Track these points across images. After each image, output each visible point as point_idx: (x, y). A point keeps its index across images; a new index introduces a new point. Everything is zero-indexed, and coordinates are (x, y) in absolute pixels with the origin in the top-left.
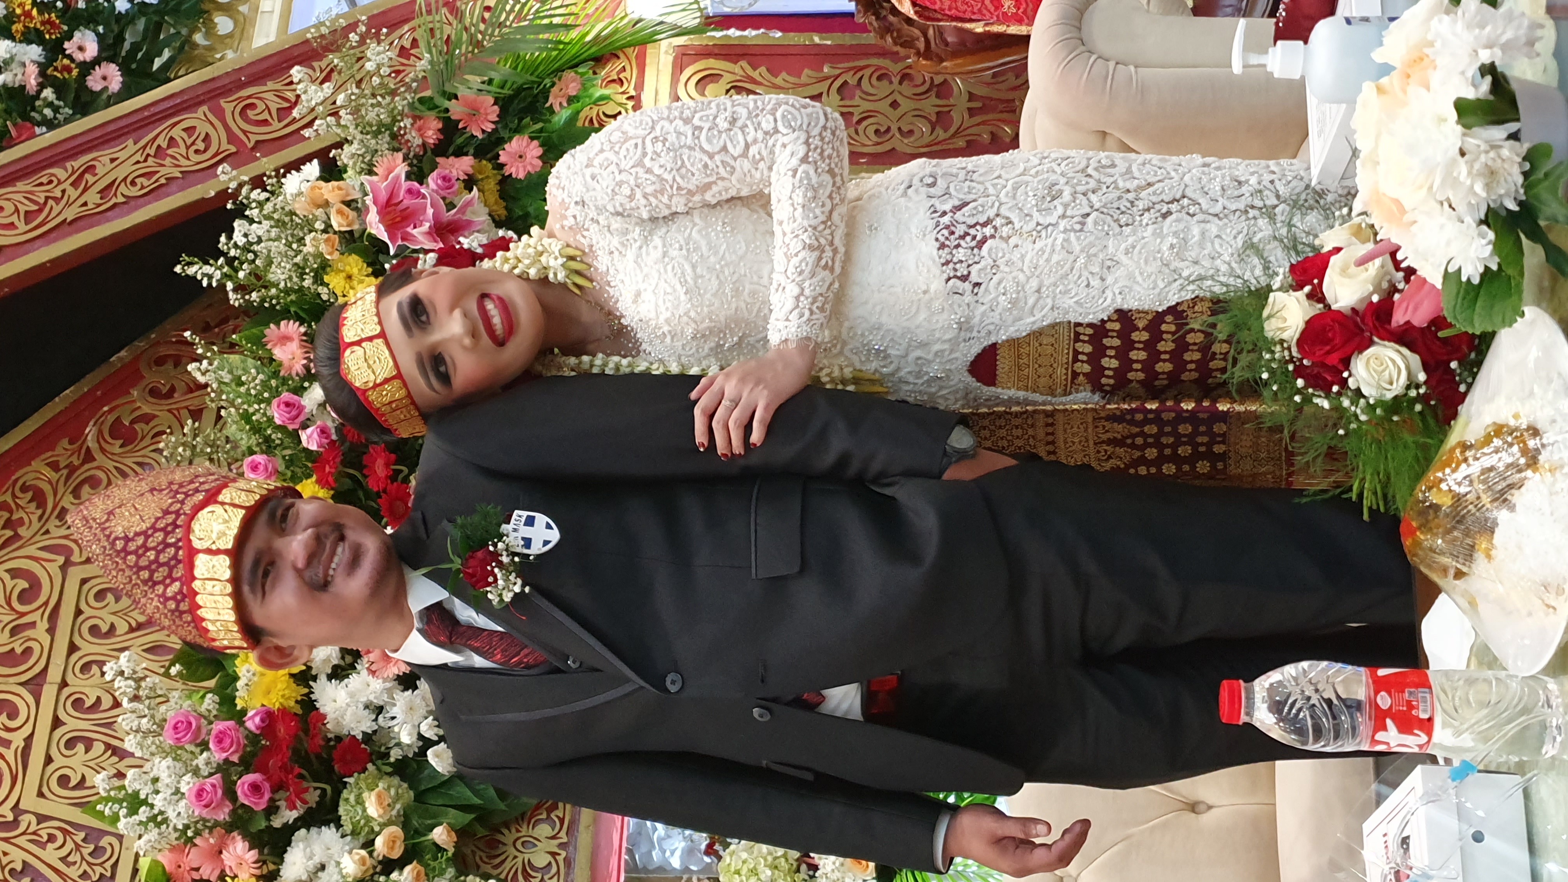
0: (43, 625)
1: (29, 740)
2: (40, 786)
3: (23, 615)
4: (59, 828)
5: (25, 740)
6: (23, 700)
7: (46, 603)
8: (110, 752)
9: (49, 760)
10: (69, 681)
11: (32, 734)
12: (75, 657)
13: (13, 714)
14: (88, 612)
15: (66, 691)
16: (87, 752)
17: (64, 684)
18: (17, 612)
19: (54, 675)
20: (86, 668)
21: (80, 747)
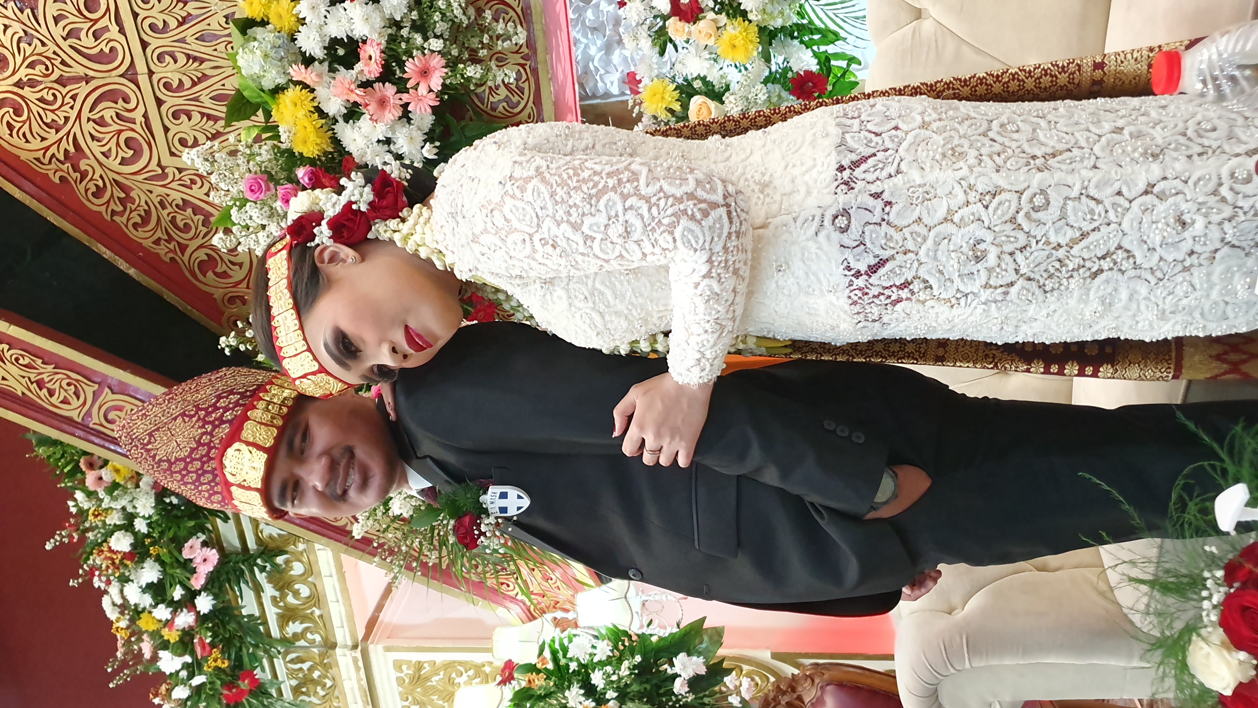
0: (114, 28)
1: (145, 116)
2: (169, 149)
3: (96, 21)
4: (194, 174)
5: (143, 116)
6: (128, 88)
7: (108, 9)
8: (205, 118)
9: (166, 130)
10: (154, 70)
11: (146, 111)
12: (149, 50)
13: (126, 100)
14: (142, 14)
15: (155, 78)
16: (190, 120)
17: (151, 73)
18: (91, 20)
19: (141, 67)
20: (160, 58)
21: (184, 117)
